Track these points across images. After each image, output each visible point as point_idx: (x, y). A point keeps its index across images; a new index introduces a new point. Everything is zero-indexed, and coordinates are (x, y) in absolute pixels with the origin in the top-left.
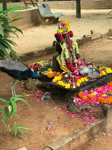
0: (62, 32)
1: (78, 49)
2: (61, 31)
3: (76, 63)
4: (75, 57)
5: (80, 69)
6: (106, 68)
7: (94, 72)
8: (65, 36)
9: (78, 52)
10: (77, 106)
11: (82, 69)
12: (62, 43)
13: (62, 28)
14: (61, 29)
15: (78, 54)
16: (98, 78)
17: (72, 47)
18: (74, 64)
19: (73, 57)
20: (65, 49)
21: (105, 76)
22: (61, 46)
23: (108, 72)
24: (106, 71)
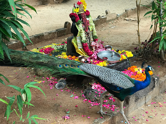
0: (78, 11)
3: (93, 46)
4: (92, 39)
5: (98, 52)
7: (113, 56)
8: (81, 17)
10: (96, 93)
11: (100, 53)
12: (78, 24)
16: (118, 63)
17: (89, 29)
18: (91, 47)
19: (90, 39)
20: (81, 31)
22: (77, 27)
24: (126, 55)
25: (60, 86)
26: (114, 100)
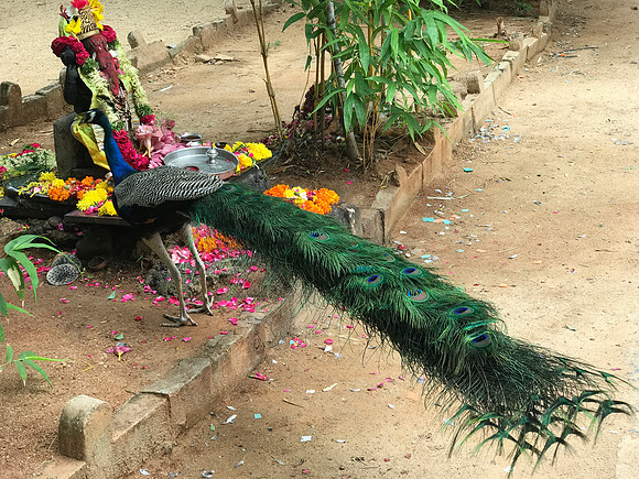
0: (78, 29)
1: (141, 88)
2: (74, 29)
3: (146, 136)
4: (135, 119)
5: (163, 156)
6: (248, 144)
7: (213, 161)
8: (91, 47)
9: (144, 101)
10: (188, 273)
11: (172, 157)
12: (87, 72)
13: (76, 19)
14: (72, 21)
15: (146, 108)
16: (233, 179)
17: (122, 84)
19: (130, 118)
20: (101, 91)
21: (252, 170)
22: (85, 80)
23: (259, 157)
24: (252, 155)
25: (61, 277)
26: (248, 284)
